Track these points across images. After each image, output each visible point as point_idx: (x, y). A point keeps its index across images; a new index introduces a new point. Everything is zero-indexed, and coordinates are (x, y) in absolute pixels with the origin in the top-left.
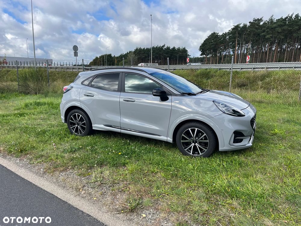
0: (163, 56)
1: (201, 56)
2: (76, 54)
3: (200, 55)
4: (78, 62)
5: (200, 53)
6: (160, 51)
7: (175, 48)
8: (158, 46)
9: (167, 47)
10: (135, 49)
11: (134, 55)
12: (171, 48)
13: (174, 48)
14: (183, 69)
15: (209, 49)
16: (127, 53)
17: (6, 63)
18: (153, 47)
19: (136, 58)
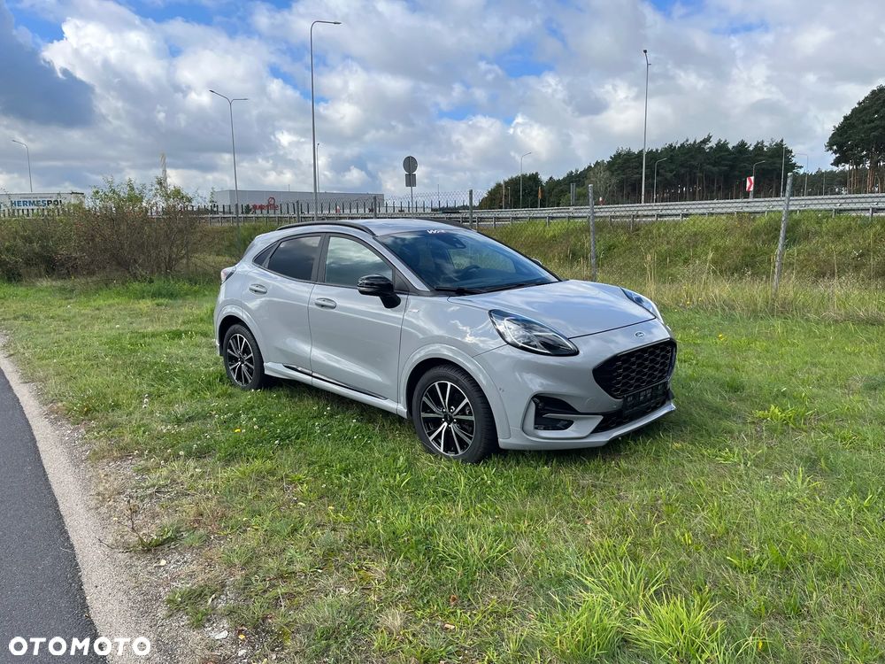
0: (701, 171)
1: (835, 169)
2: (411, 181)
3: (832, 164)
4: (415, 200)
5: (832, 157)
6: (692, 157)
7: (746, 144)
8: (687, 141)
9: (719, 143)
10: (613, 153)
11: (608, 173)
12: (730, 146)
13: (742, 145)
14: (712, 214)
15: (865, 144)
16: (590, 167)
17: (275, 208)
18: (671, 146)
19: (613, 181)
